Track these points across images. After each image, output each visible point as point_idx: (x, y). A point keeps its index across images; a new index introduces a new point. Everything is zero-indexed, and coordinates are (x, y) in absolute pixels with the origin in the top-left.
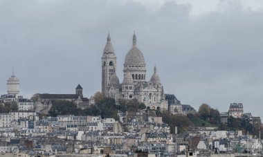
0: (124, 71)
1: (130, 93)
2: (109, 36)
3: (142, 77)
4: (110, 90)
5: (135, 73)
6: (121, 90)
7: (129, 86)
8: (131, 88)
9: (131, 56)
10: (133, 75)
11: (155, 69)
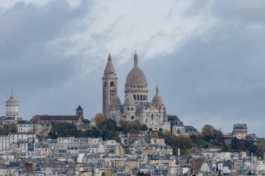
0: (125, 92)
1: (131, 115)
2: (110, 55)
3: (144, 98)
4: (112, 111)
5: (136, 94)
6: (122, 111)
7: (130, 107)
8: (132, 109)
9: (132, 77)
10: (135, 96)
11: (157, 90)
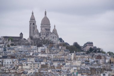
0: (41, 27)
1: (44, 37)
2: (33, 12)
3: (49, 30)
4: (35, 35)
6: (40, 35)
7: (44, 34)
8: (45, 34)
9: (44, 21)
10: (45, 29)
11: (55, 26)
